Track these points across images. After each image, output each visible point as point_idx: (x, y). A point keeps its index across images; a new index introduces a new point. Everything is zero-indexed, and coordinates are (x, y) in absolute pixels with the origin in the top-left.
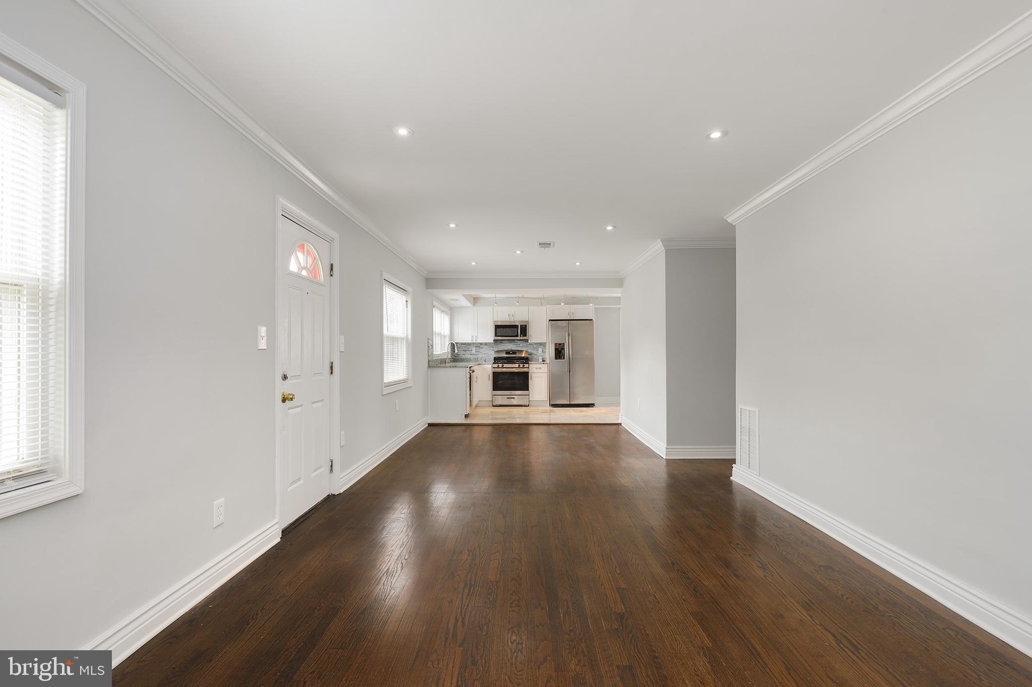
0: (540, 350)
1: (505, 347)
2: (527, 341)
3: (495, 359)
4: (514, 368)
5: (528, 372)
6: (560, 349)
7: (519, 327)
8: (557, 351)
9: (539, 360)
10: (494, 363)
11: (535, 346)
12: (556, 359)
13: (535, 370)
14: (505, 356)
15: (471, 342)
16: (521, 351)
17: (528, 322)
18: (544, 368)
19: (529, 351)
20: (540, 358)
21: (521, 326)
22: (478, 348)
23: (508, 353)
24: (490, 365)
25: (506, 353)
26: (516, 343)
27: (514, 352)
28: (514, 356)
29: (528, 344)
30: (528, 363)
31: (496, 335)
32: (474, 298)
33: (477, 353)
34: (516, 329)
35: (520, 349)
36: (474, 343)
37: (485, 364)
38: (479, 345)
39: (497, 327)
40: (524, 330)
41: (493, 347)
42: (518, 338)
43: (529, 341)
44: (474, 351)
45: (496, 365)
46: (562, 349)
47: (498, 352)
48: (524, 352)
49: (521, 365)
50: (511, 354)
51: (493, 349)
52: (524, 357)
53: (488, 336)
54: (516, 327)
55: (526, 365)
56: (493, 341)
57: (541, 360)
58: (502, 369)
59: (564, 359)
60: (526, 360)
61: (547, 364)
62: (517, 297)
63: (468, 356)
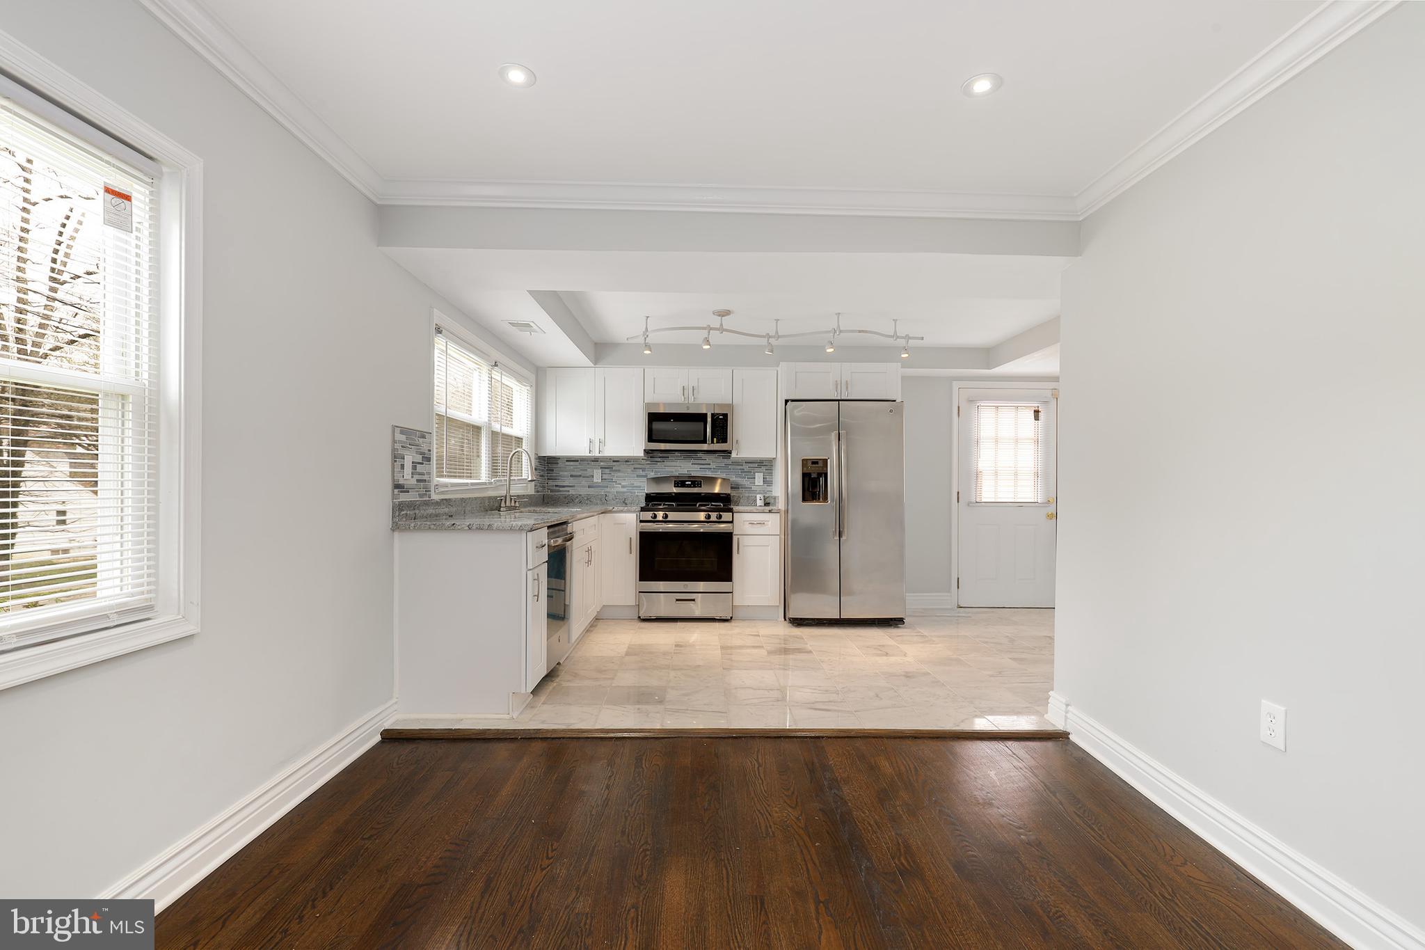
0: (759, 479)
1: (673, 469)
2: (727, 453)
3: (649, 498)
4: (696, 521)
5: (732, 533)
6: (814, 476)
7: (709, 419)
8: (807, 479)
9: (755, 501)
10: (643, 509)
11: (746, 467)
12: (804, 499)
13: (749, 529)
14: (675, 490)
15: (588, 454)
16: (712, 480)
17: (731, 406)
18: (773, 523)
19: (733, 478)
20: (758, 496)
21: (713, 415)
22: (607, 471)
23: (680, 483)
24: (634, 516)
25: (677, 484)
26: (700, 459)
27: (696, 482)
28: (695, 490)
29: (728, 461)
30: (730, 510)
31: (651, 438)
32: (596, 344)
33: (605, 483)
34: (702, 424)
35: (709, 474)
36: (596, 460)
37: (621, 511)
38: (612, 465)
39: (654, 418)
40: (721, 425)
41: (644, 470)
42: (705, 447)
43: (734, 455)
44: (597, 479)
45: (648, 515)
46: (820, 475)
47: (657, 480)
48: (719, 481)
49: (714, 516)
50: (689, 486)
51: (644, 474)
52: (718, 494)
53: (632, 442)
54: (701, 418)
55: (726, 516)
56: (642, 454)
57: (760, 503)
58: (664, 525)
59: (825, 499)
60: (724, 503)
61: (778, 512)
62: (703, 328)
63: (584, 491)
